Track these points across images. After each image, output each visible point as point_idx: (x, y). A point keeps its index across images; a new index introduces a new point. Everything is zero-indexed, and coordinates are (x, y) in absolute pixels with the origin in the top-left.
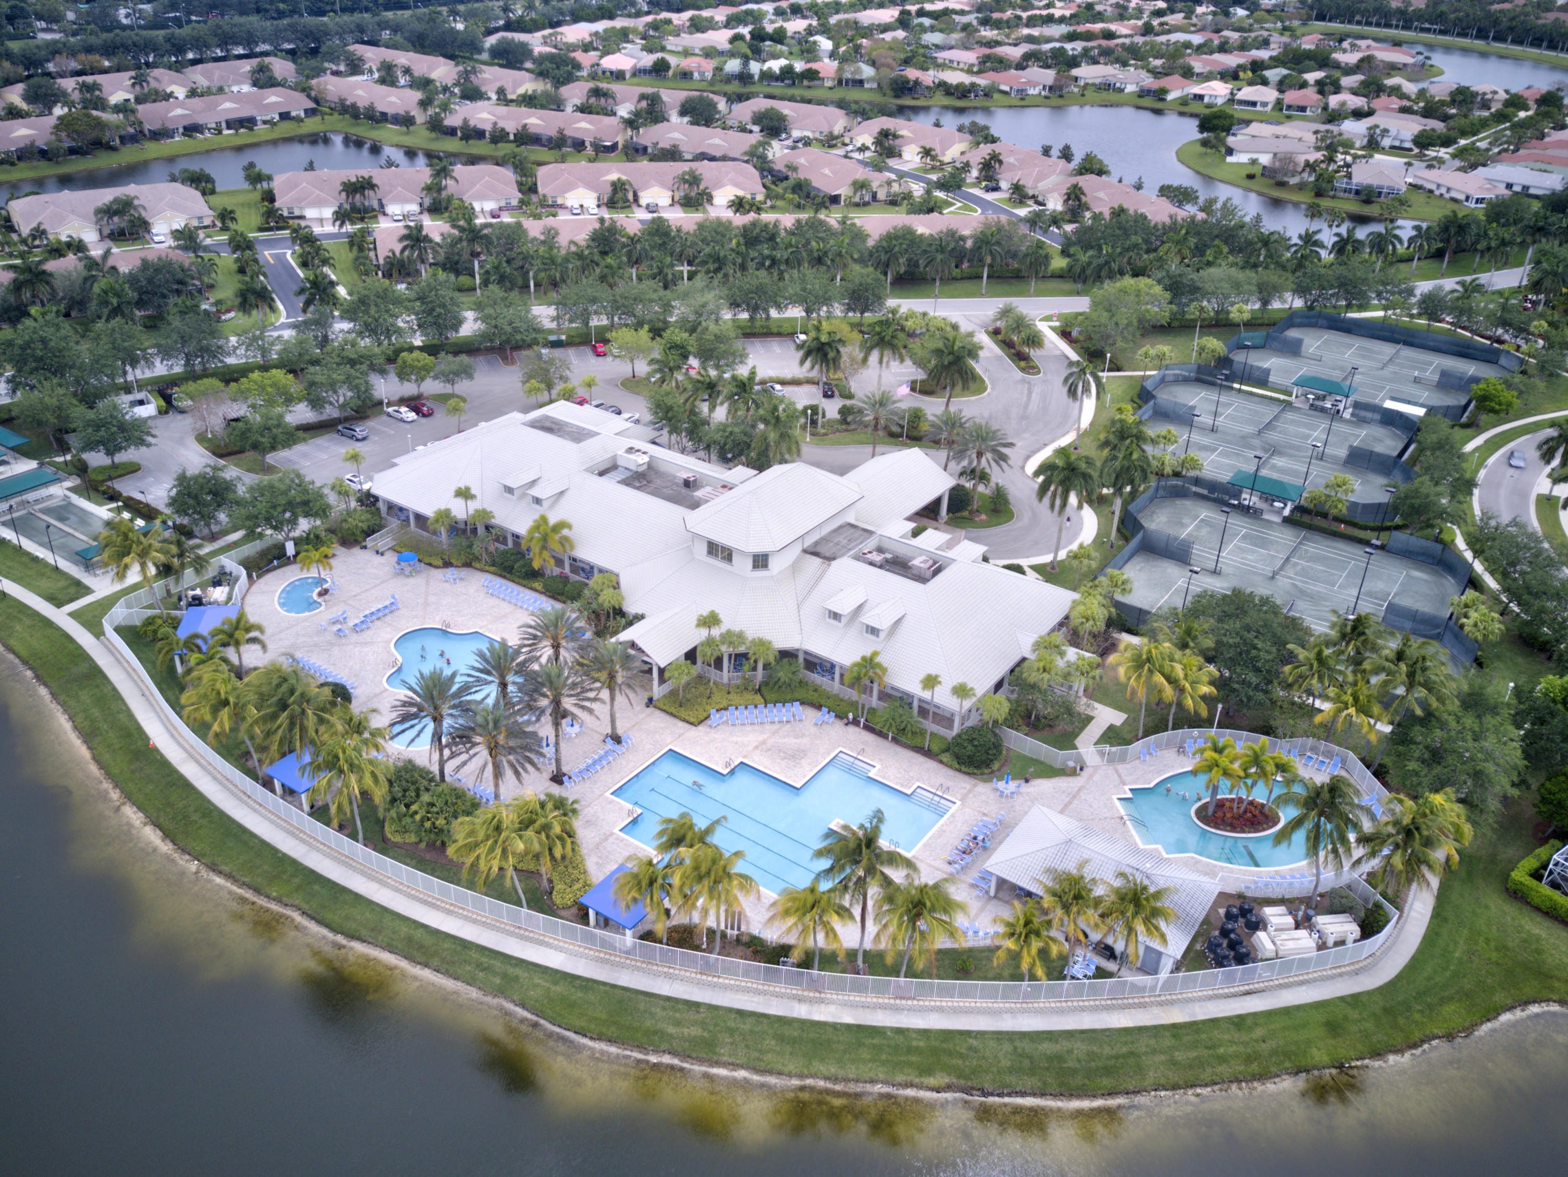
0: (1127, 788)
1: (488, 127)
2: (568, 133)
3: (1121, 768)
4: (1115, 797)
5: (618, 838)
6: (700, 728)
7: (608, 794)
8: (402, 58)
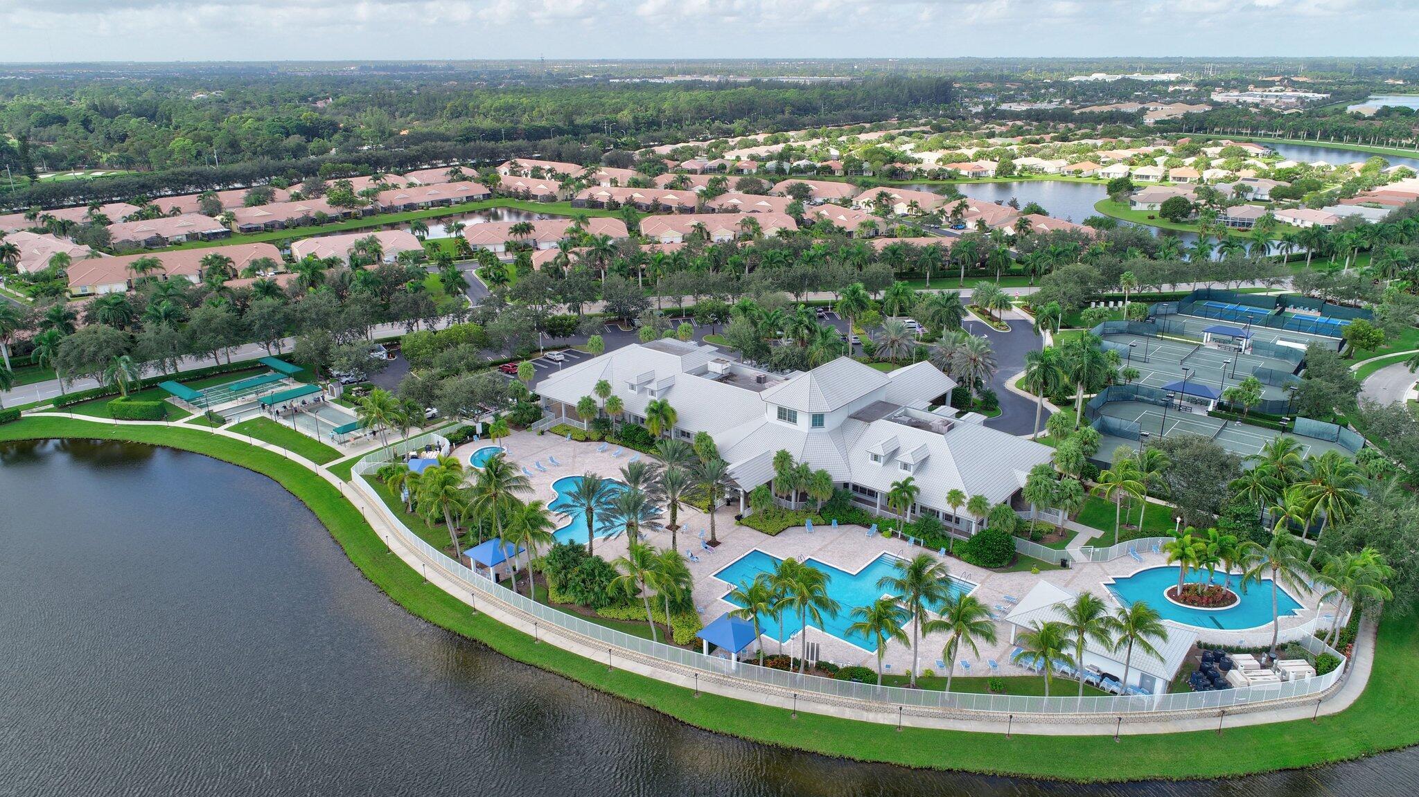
0: (1110, 577)
1: (605, 200)
2: (661, 201)
3: (1104, 565)
4: (1102, 583)
5: (720, 603)
6: (778, 538)
7: (711, 576)
8: (547, 165)
